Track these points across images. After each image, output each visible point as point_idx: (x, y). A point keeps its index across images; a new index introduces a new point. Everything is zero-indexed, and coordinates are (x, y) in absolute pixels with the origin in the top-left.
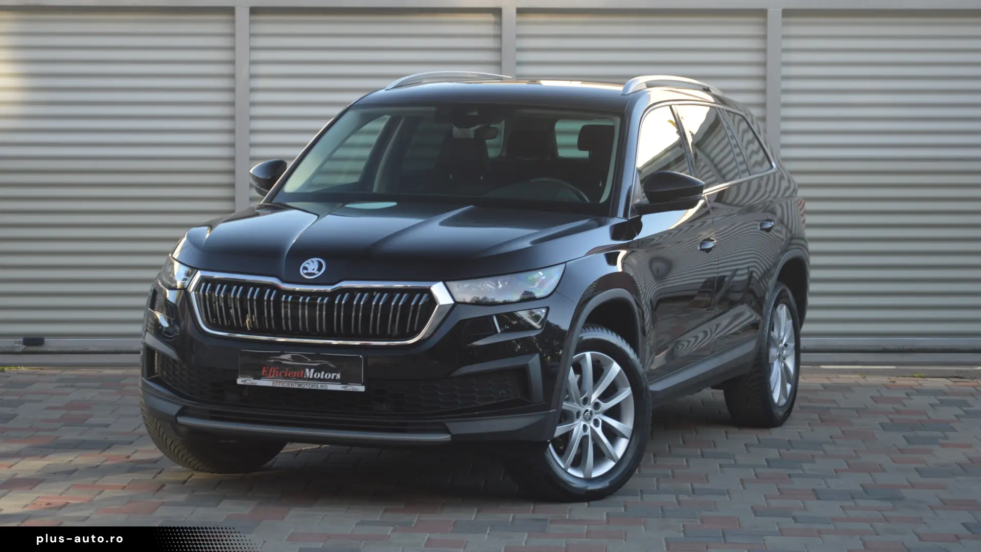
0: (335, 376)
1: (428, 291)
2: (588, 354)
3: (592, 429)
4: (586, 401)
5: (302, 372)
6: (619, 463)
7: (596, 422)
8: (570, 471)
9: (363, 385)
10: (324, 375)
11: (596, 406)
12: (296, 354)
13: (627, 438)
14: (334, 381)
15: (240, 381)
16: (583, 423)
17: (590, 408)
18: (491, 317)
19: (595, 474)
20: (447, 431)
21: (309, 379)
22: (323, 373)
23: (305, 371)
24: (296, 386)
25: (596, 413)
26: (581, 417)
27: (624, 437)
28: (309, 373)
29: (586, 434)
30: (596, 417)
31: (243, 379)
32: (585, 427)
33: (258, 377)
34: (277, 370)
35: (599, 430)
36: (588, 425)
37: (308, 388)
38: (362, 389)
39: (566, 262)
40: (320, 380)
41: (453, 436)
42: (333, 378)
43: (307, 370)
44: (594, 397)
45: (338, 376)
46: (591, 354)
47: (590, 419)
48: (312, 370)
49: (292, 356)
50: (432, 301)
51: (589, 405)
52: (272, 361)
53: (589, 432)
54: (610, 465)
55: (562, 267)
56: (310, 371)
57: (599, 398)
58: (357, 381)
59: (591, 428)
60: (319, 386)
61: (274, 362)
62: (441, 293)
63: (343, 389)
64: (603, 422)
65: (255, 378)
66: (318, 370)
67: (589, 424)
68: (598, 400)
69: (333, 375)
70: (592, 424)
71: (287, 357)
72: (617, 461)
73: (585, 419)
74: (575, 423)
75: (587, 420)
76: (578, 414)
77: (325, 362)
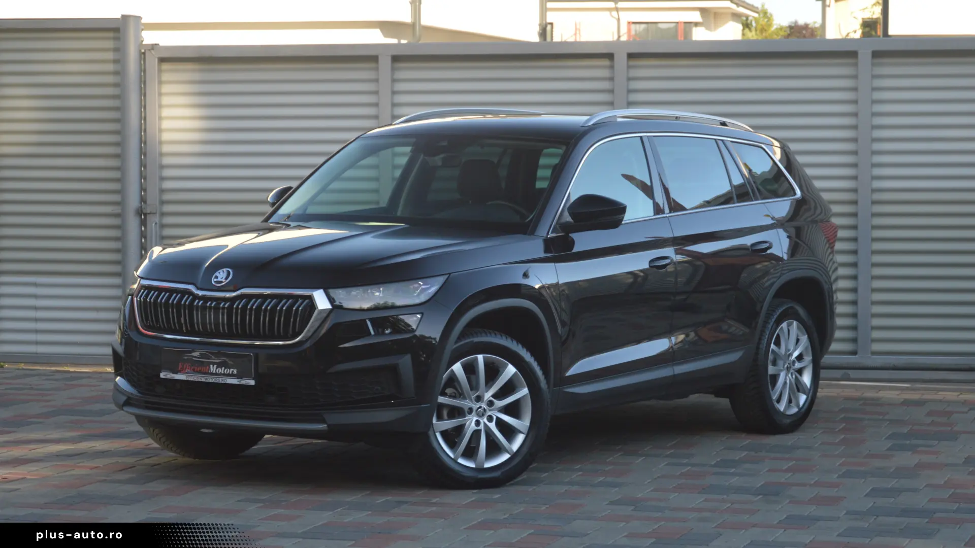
0: (233, 371)
1: (311, 298)
2: (480, 358)
4: (479, 399)
5: (208, 368)
6: (514, 456)
7: (490, 419)
8: (461, 461)
9: (253, 379)
10: (224, 371)
11: (490, 404)
12: (204, 352)
13: (523, 433)
14: (231, 375)
15: (162, 375)
16: (475, 419)
17: (484, 406)
18: (364, 321)
19: (488, 465)
20: (323, 421)
21: (212, 374)
22: (223, 368)
23: (209, 367)
24: (203, 380)
25: (490, 410)
26: (474, 413)
27: (521, 432)
28: (213, 369)
29: (478, 428)
30: (489, 413)
31: (165, 373)
32: (478, 423)
33: (176, 372)
34: (189, 366)
35: (492, 426)
36: (481, 421)
37: (212, 381)
38: (252, 383)
39: (450, 274)
40: (220, 374)
41: (329, 426)
42: (231, 373)
43: (211, 366)
44: (488, 396)
45: (235, 372)
46: (484, 357)
47: (483, 415)
48: (215, 366)
49: (200, 353)
50: (312, 305)
51: (482, 402)
52: (186, 358)
53: (482, 427)
54: (505, 457)
55: (446, 277)
56: (213, 367)
57: (493, 396)
58: (249, 377)
59: (485, 424)
60: (221, 380)
61: (187, 359)
62: (321, 301)
63: (238, 383)
64: (498, 418)
65: (173, 373)
66: (219, 365)
67: (483, 419)
68: (492, 399)
69: (231, 370)
70: (485, 420)
71: (196, 354)
72: (512, 454)
73: (478, 415)
74: (467, 418)
75: (480, 416)
76: (471, 410)
77: (225, 359)
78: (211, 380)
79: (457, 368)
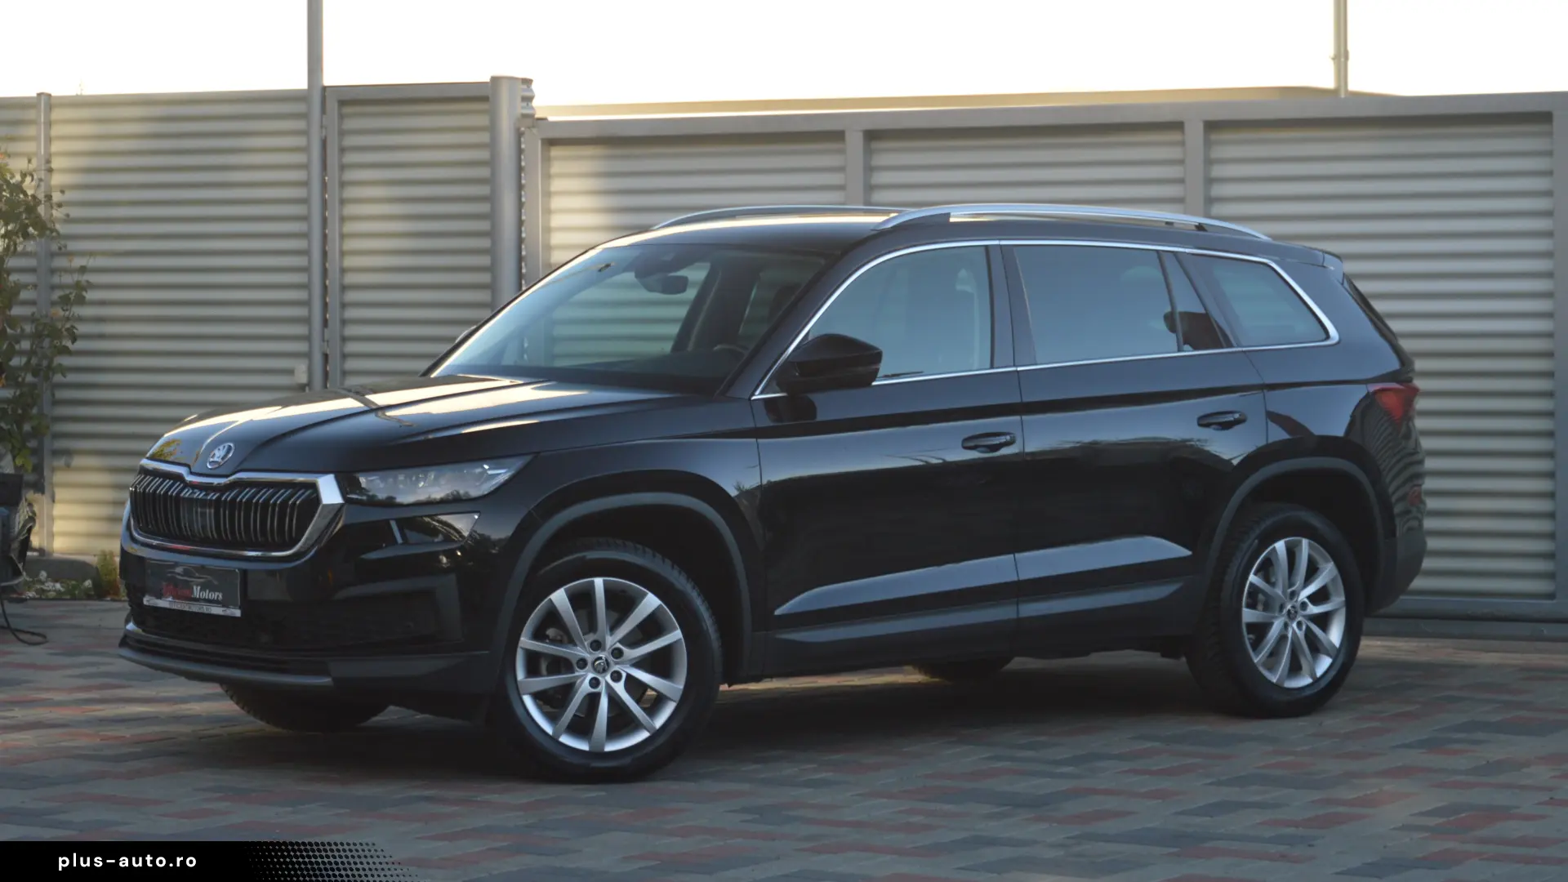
0: (218, 596)
1: (313, 487)
2: (599, 582)
3: (608, 686)
4: (597, 645)
6: (656, 734)
7: (616, 677)
8: (565, 739)
9: (239, 608)
11: (617, 653)
13: (674, 701)
15: (146, 601)
16: (590, 676)
17: (606, 656)
18: (387, 522)
19: (610, 747)
20: (326, 673)
22: (207, 591)
25: (617, 663)
26: (589, 666)
27: (670, 700)
28: (197, 592)
29: (596, 690)
30: (617, 668)
31: (147, 598)
32: (595, 683)
33: (159, 596)
35: (619, 688)
36: (601, 679)
37: (196, 611)
38: (237, 613)
39: (539, 453)
41: (334, 679)
44: (611, 641)
46: (604, 581)
47: (604, 671)
50: (315, 499)
51: (604, 650)
53: (601, 688)
54: (640, 736)
55: (528, 458)
57: (621, 642)
58: (234, 604)
59: (607, 684)
60: (205, 609)
62: (330, 492)
63: (222, 613)
64: (629, 676)
65: (156, 598)
67: (604, 677)
68: (619, 645)
69: (217, 594)
70: (608, 678)
72: (653, 731)
73: (595, 670)
74: (577, 674)
75: (599, 672)
76: (583, 663)
77: (209, 577)
78: (195, 608)
79: (559, 597)
